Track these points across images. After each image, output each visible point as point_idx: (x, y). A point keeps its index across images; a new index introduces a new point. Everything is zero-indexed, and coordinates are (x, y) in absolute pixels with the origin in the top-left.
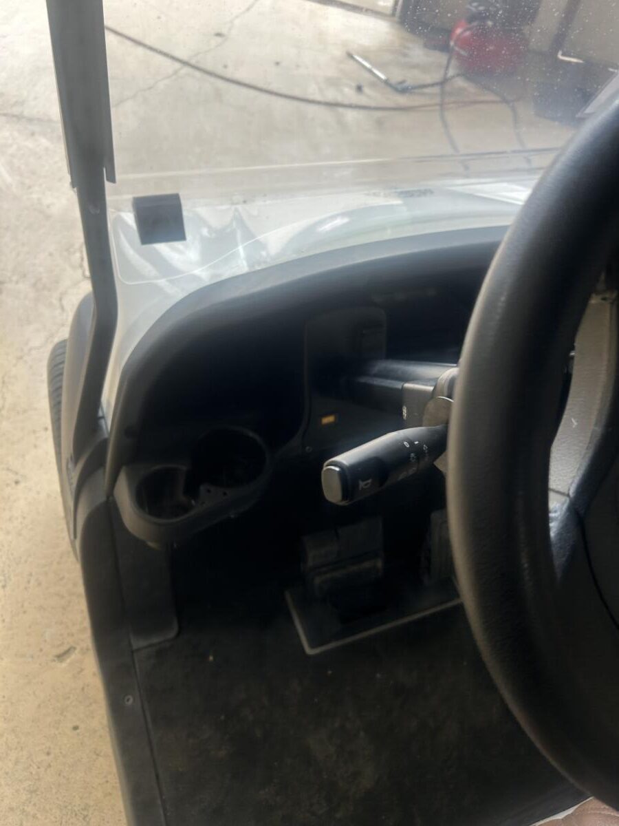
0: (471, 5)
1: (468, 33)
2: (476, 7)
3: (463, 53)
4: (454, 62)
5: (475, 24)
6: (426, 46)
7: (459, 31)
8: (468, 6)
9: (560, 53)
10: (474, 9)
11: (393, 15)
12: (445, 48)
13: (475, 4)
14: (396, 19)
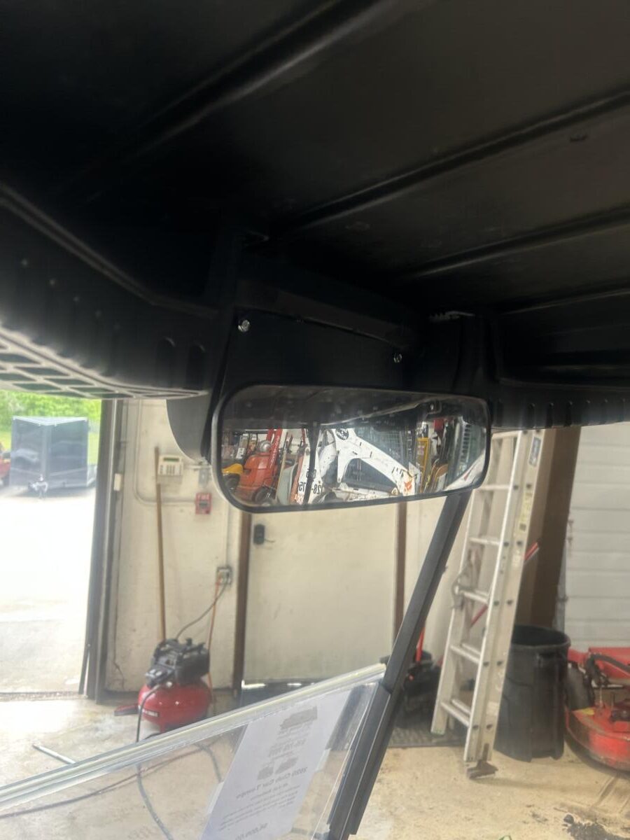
0: (149, 673)
1: (153, 696)
2: (154, 674)
3: (151, 714)
4: (144, 722)
5: (155, 688)
6: (116, 714)
7: (144, 695)
8: (147, 675)
9: (243, 683)
10: (152, 676)
11: (81, 692)
12: (134, 711)
13: (153, 671)
14: (85, 695)
